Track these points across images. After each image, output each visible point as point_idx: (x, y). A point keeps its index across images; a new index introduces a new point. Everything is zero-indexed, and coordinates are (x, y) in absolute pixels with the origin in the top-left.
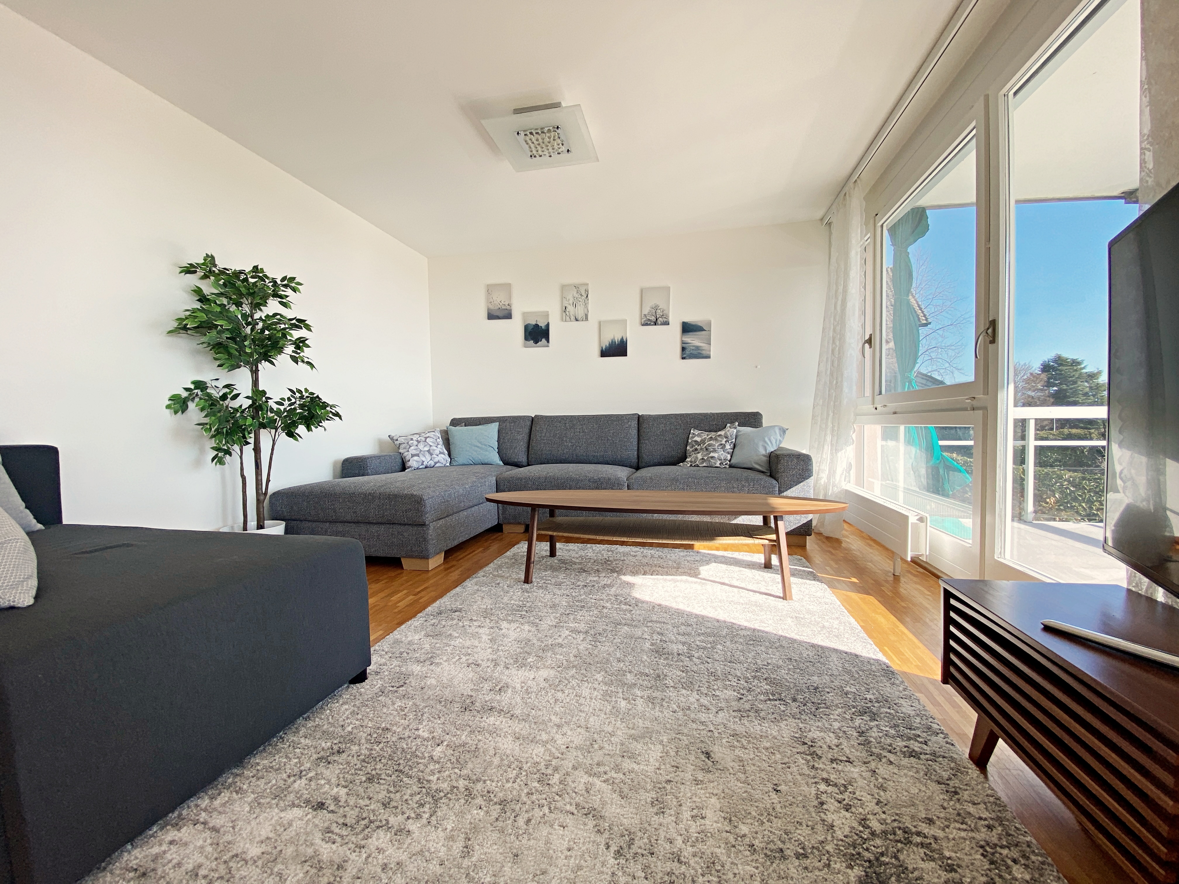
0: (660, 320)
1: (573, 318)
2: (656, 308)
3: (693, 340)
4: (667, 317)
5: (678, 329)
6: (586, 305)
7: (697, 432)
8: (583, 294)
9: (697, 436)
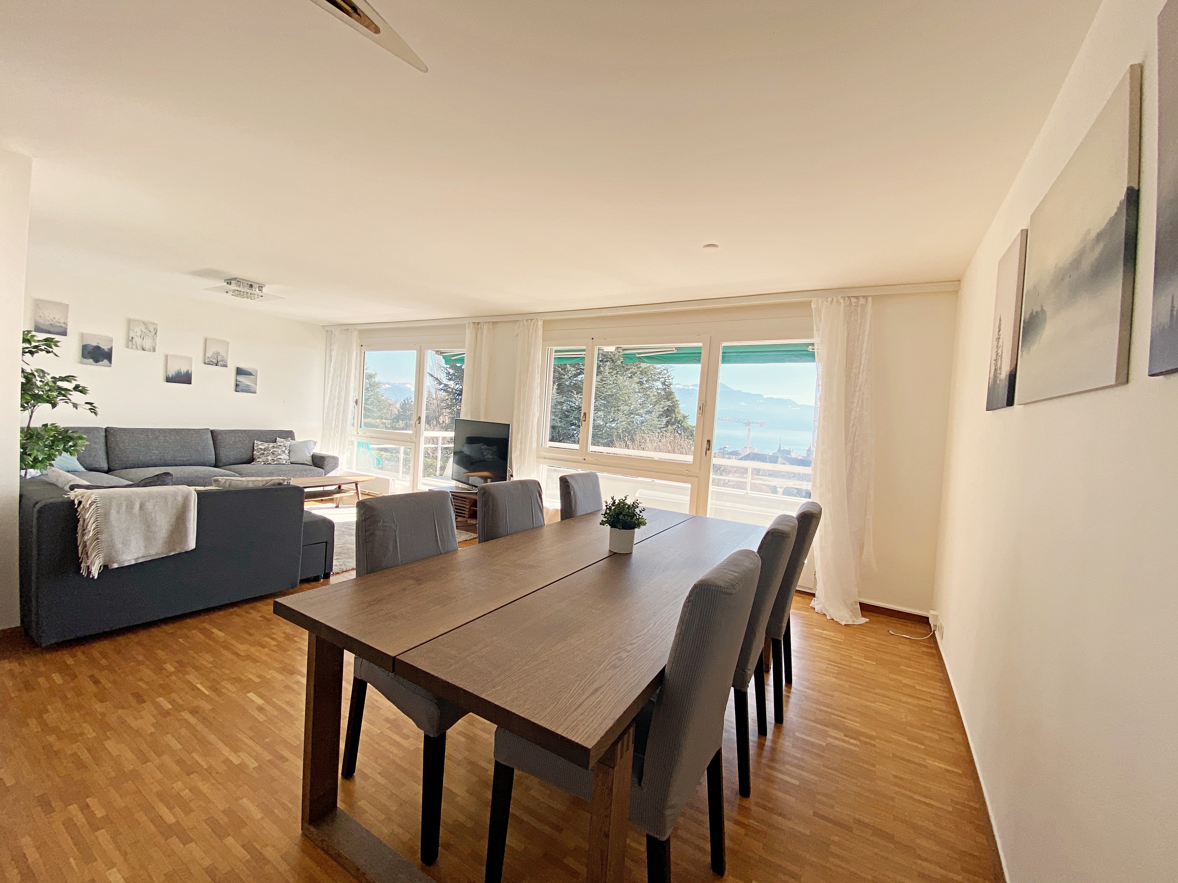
0: (220, 363)
1: (139, 347)
2: (218, 354)
3: (244, 380)
4: (226, 361)
5: (234, 372)
6: (154, 340)
7: (260, 443)
8: (152, 330)
9: (260, 445)
